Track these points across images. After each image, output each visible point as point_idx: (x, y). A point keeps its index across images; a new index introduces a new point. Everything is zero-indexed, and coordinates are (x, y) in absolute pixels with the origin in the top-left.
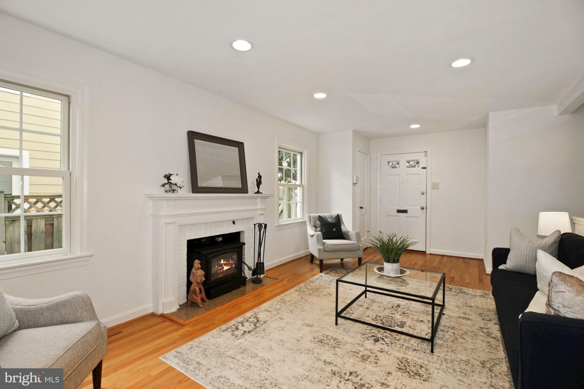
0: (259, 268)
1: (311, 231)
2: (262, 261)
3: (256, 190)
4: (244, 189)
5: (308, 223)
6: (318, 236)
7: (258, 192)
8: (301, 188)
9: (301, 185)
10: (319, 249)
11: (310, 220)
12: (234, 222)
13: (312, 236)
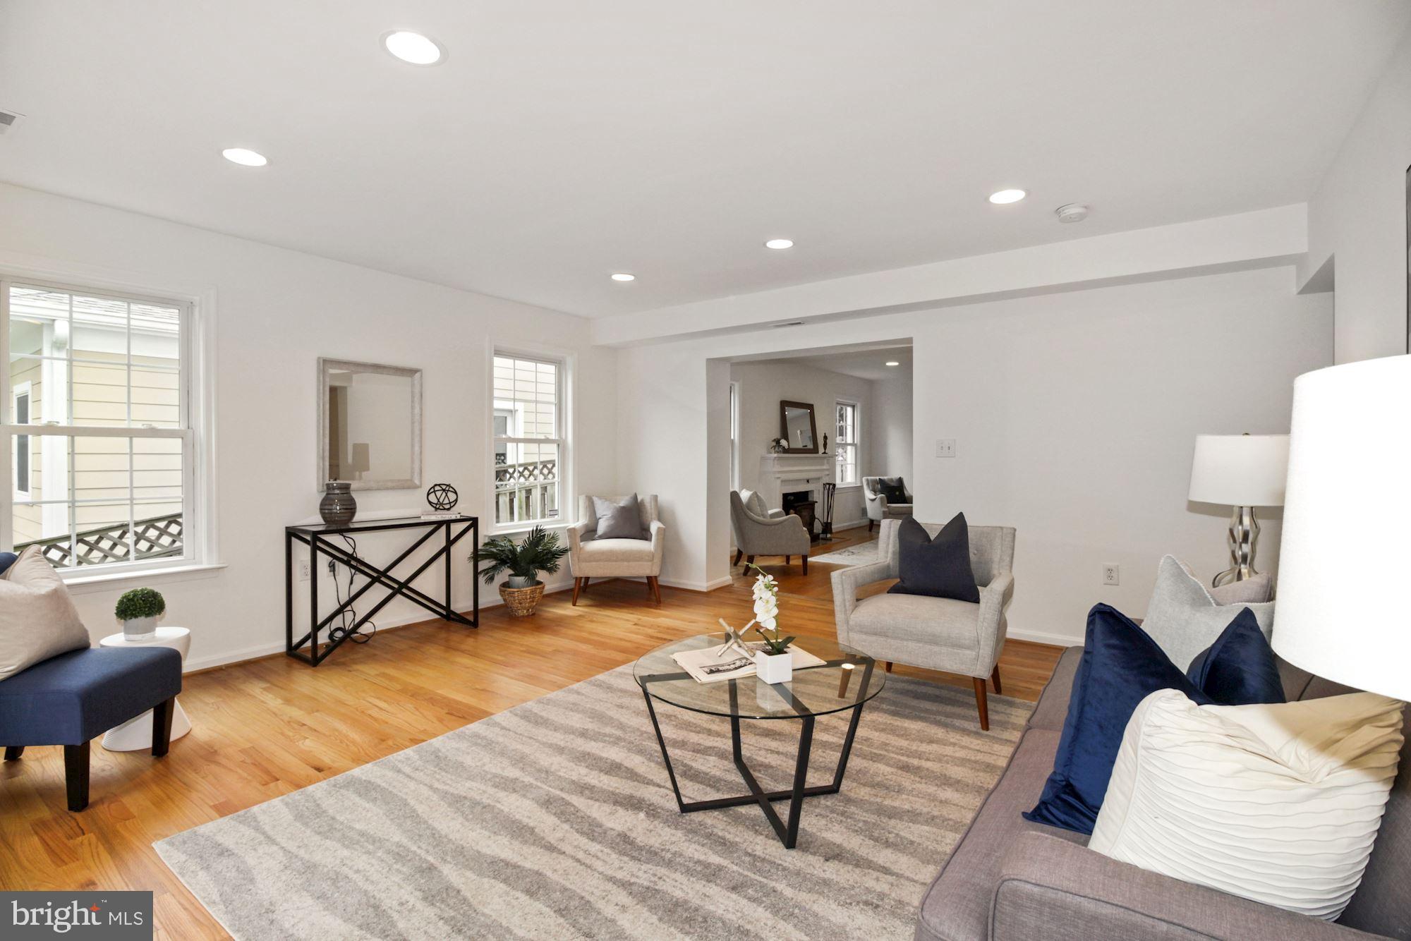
0: (827, 527)
1: (869, 495)
2: (829, 521)
3: (823, 451)
4: (815, 450)
5: (865, 487)
6: (881, 498)
7: (825, 453)
8: (854, 448)
9: (853, 444)
10: (884, 512)
11: (868, 484)
12: (808, 481)
13: (873, 500)
